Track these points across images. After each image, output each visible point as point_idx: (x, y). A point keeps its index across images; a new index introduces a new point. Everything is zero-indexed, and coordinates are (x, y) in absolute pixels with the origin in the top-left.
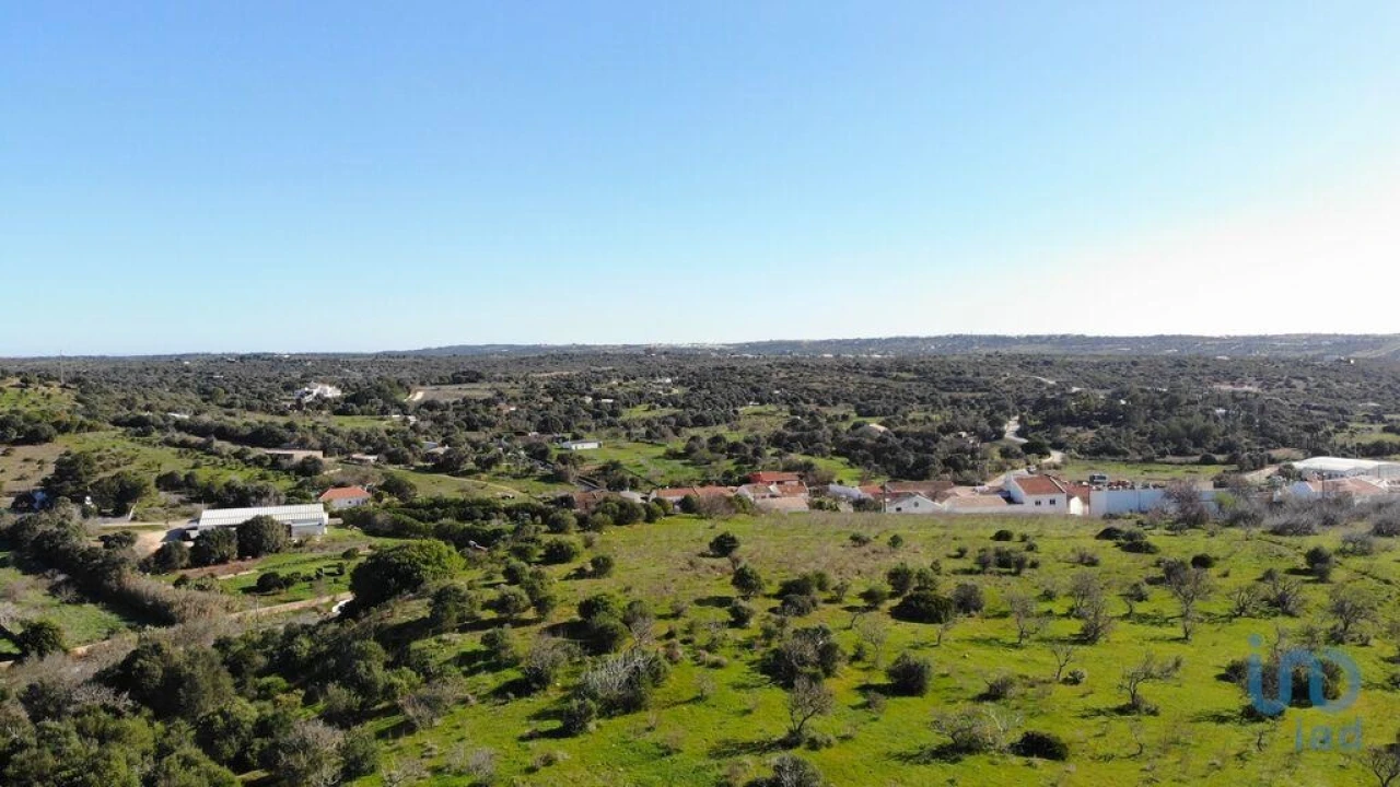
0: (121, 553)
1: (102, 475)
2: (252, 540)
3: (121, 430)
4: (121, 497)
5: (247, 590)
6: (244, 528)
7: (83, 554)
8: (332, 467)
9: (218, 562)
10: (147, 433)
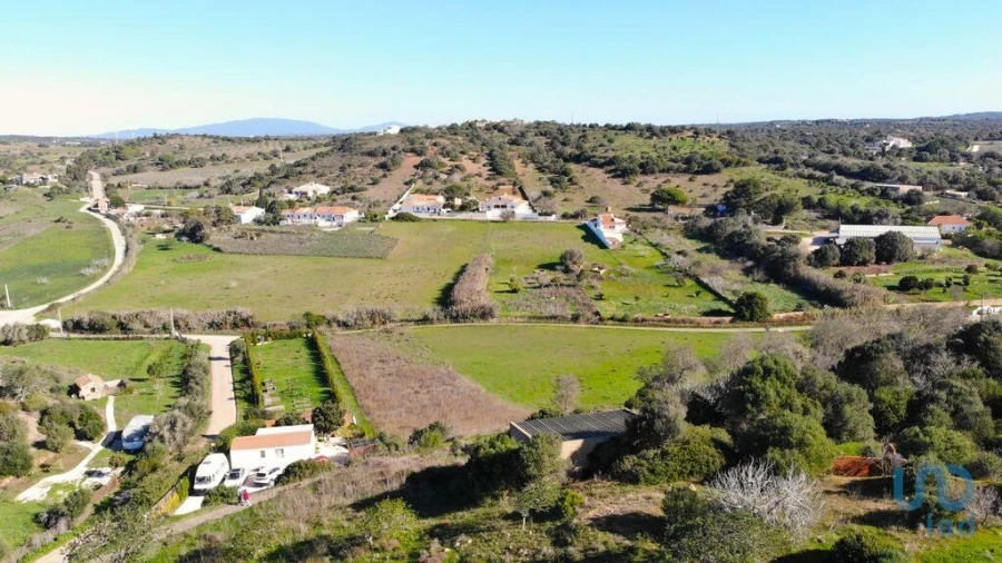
0: (792, 249)
1: (766, 194)
2: (887, 250)
3: (764, 166)
4: (778, 211)
5: (891, 288)
6: (879, 239)
7: (764, 248)
8: (931, 201)
9: (859, 264)
10: (784, 168)
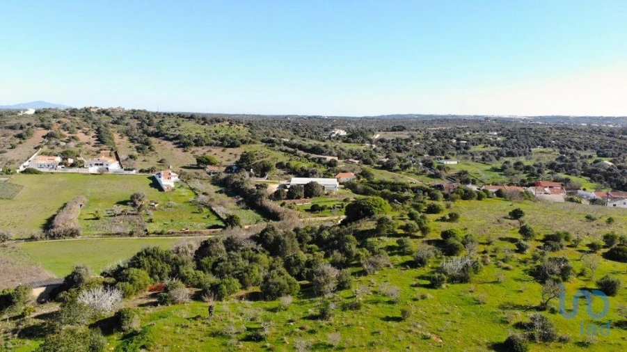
0: (262, 191)
1: (257, 161)
2: (310, 191)
3: (264, 144)
4: (263, 170)
5: (307, 210)
6: (306, 186)
7: (249, 191)
8: (341, 164)
9: (296, 198)
10: (273, 146)
